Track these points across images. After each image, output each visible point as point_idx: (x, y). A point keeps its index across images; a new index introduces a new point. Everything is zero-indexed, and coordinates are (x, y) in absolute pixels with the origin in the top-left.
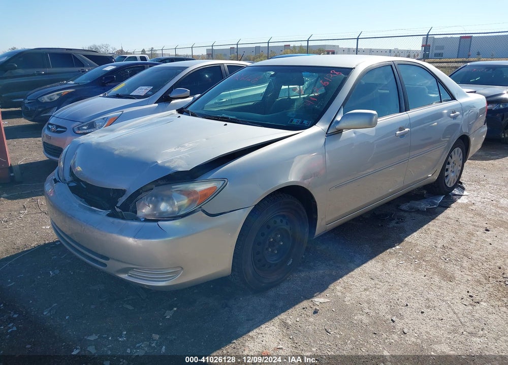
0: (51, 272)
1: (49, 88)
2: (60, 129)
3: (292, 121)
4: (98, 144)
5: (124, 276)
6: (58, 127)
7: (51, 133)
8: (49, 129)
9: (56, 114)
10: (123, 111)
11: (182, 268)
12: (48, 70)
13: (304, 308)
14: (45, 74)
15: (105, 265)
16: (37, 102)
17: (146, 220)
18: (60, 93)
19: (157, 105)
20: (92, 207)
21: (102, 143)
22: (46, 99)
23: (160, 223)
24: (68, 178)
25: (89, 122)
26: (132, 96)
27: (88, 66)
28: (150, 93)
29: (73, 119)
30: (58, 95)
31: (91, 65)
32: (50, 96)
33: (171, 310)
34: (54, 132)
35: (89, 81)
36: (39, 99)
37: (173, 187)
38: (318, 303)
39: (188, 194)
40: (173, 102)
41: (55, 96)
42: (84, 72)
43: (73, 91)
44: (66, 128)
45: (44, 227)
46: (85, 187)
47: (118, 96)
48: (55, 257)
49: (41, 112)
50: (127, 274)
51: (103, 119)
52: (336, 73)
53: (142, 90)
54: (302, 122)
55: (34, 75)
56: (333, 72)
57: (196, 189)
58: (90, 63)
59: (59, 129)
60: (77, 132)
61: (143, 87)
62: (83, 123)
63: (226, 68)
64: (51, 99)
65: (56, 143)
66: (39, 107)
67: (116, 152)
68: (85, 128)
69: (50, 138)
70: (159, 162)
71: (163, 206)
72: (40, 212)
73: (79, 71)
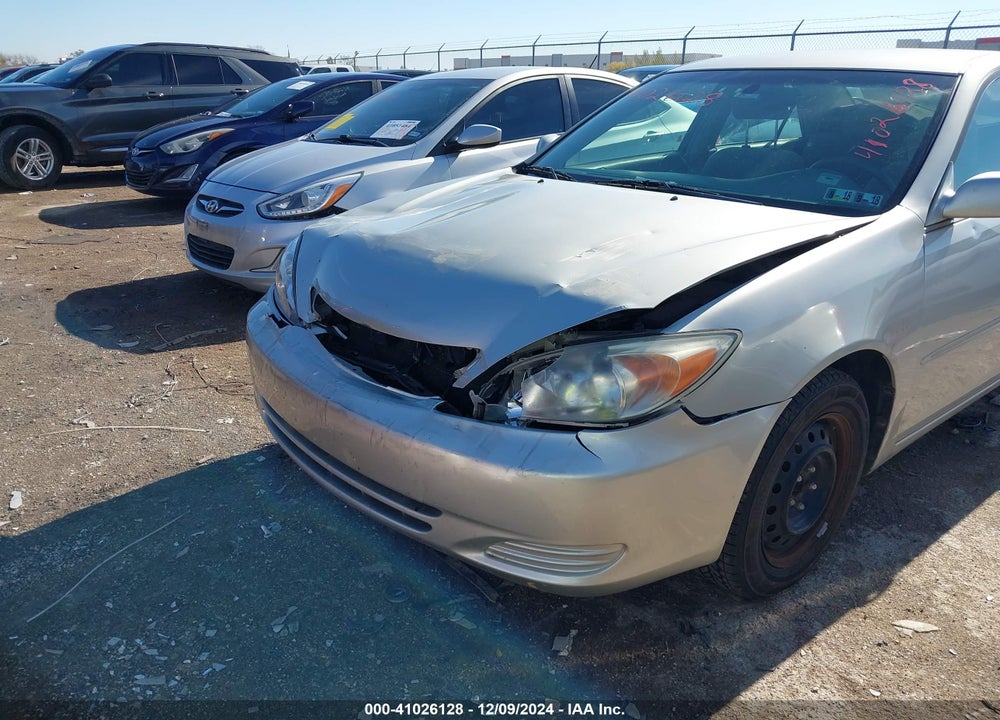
0: (262, 527)
1: (175, 126)
2: (229, 209)
3: (832, 194)
4: (381, 239)
5: (476, 557)
6: (223, 202)
7: (208, 216)
8: (201, 207)
9: (214, 176)
10: (362, 173)
11: (625, 547)
12: (173, 90)
13: (879, 645)
14: (166, 97)
15: (426, 527)
16: (155, 152)
17: (533, 425)
18: (205, 136)
19: (431, 160)
20: (389, 388)
21: (391, 237)
22: (175, 147)
23: (582, 435)
24: (308, 315)
25: (291, 194)
26: (375, 139)
27: (250, 84)
28: (415, 134)
29: (255, 187)
30: (200, 138)
31: (256, 81)
32: (185, 142)
33: (566, 635)
34: (214, 213)
35: (261, 112)
36: (161, 147)
37: (610, 348)
38: (910, 633)
39: (639, 364)
40: (464, 154)
41: (194, 142)
42: (242, 94)
43: (231, 132)
44: (241, 206)
45: (221, 421)
46: (346, 338)
47: (344, 140)
48: (262, 492)
49: (164, 175)
50: (485, 550)
51: (323, 187)
52: (920, 85)
53: (397, 129)
54: (859, 197)
55: (144, 99)
56: (909, 82)
57: (671, 355)
58: (252, 76)
59: (224, 208)
60: (265, 213)
61: (398, 122)
62: (279, 194)
63: (570, 84)
64: (185, 148)
65: (217, 238)
66: (163, 165)
67: (439, 260)
68: (283, 206)
69: (205, 226)
70: (565, 285)
71: (571, 394)
72: (204, 385)
73: (232, 93)
